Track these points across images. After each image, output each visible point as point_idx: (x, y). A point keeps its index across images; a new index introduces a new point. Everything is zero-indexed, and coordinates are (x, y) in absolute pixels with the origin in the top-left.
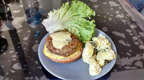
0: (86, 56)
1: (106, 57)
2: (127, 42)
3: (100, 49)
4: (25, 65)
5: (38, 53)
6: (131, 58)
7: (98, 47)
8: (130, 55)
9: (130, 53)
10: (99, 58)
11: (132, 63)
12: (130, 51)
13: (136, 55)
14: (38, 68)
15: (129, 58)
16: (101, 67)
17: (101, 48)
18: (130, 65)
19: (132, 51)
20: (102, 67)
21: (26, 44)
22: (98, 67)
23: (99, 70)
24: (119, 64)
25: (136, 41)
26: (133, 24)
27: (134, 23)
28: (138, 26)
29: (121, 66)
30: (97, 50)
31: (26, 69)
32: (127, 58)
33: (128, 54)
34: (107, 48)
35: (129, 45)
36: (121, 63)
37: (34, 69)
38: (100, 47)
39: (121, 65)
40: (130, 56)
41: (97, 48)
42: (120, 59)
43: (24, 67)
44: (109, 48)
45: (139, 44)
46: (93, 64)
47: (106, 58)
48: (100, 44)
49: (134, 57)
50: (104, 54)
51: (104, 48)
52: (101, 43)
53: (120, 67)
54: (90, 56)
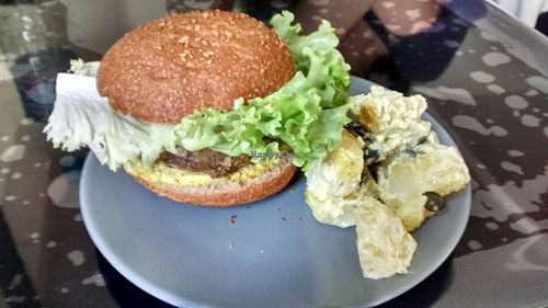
0: (332, 187)
1: (429, 177)
2: (490, 121)
3: (387, 149)
4: (17, 279)
5: (78, 211)
6: (527, 183)
7: (380, 138)
8: (517, 169)
9: (514, 160)
10: (392, 192)
11: (540, 202)
12: (514, 153)
13: (544, 170)
14: (87, 281)
15: (519, 185)
16: (411, 233)
17: (395, 141)
18: (534, 213)
19: (521, 154)
20: (415, 233)
21: (17, 176)
22: (398, 231)
23: (405, 248)
24: (485, 214)
25: (523, 112)
26: (492, 51)
27: (494, 48)
28: (512, 57)
29: (497, 222)
30: (374, 154)
31: (21, 299)
32: (510, 184)
33: (507, 166)
34: (423, 141)
35: (500, 131)
36: (489, 209)
37: (65, 290)
38: (386, 140)
39: (491, 220)
40: (521, 173)
41: (373, 147)
42: (481, 191)
43: (11, 288)
44: (432, 137)
45: (541, 122)
46: (374, 221)
47: (430, 182)
48: (387, 117)
49: (539, 177)
50: (414, 165)
51: (409, 141)
52: (392, 114)
53: (492, 226)
54: (350, 181)
